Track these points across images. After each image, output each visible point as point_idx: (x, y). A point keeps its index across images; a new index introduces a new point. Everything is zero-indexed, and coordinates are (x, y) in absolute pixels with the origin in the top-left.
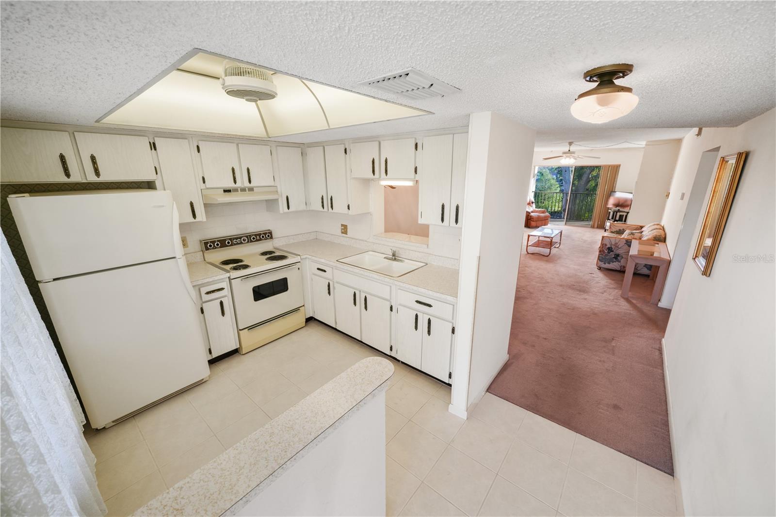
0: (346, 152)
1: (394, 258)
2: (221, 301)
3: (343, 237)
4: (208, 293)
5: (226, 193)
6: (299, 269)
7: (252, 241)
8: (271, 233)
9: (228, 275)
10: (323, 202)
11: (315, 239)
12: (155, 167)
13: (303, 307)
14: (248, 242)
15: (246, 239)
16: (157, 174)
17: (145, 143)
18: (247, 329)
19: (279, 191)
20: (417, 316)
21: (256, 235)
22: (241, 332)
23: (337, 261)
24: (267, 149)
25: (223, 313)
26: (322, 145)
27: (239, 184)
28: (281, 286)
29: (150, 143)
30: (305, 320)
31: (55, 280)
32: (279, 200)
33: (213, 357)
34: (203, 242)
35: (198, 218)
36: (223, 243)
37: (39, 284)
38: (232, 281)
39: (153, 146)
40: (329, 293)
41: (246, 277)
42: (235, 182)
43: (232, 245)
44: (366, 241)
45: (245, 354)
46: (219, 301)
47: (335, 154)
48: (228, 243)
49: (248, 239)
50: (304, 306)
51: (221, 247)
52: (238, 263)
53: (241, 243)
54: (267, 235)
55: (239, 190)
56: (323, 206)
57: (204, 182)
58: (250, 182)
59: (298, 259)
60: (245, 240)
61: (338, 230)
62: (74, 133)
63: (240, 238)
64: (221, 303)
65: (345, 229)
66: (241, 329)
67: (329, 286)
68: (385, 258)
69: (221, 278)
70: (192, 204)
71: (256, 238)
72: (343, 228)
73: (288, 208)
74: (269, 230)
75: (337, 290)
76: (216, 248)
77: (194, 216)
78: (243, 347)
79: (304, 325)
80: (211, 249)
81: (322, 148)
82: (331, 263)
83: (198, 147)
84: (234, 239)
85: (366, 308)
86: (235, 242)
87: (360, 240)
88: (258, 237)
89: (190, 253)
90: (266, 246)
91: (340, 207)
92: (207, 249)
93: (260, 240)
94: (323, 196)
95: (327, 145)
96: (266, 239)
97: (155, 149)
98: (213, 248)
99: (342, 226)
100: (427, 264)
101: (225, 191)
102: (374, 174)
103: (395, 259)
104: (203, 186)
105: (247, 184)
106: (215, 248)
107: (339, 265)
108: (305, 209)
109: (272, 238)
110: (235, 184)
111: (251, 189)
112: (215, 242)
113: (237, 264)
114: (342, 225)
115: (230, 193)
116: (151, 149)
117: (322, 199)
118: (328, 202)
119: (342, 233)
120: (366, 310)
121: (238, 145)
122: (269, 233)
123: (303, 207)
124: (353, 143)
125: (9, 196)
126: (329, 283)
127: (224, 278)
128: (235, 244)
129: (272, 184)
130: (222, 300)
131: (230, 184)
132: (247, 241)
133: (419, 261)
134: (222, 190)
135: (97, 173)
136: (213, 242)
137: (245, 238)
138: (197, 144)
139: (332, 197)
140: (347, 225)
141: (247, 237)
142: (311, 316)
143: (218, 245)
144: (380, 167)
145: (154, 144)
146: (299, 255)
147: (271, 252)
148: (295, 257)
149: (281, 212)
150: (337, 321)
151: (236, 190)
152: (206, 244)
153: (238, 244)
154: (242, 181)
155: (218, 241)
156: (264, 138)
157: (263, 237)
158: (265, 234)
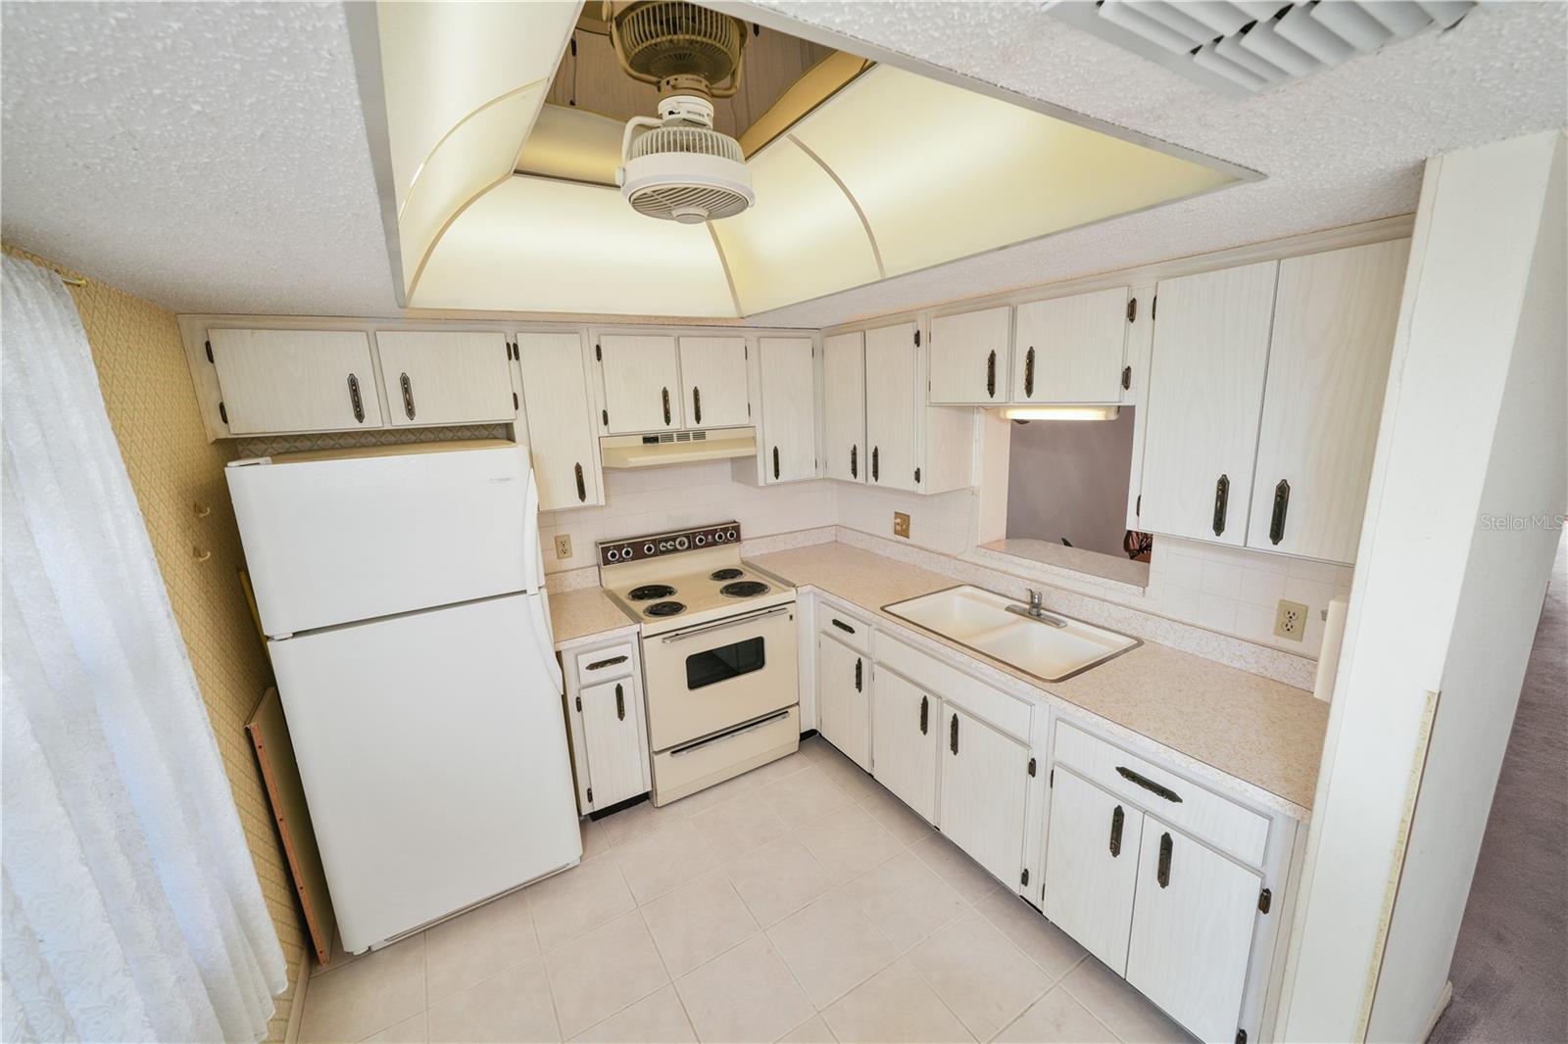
0: (917, 342)
1: (1034, 611)
2: (619, 685)
3: (899, 542)
4: (593, 667)
5: (649, 444)
6: (791, 617)
7: (696, 547)
8: (737, 529)
9: (636, 628)
10: (854, 462)
11: (832, 542)
12: (515, 395)
13: (797, 707)
14: (689, 548)
15: (686, 541)
16: (517, 408)
17: (497, 344)
18: (669, 752)
19: (758, 439)
20: (1119, 814)
21: (706, 534)
22: (656, 757)
23: (882, 609)
24: (736, 346)
25: (621, 714)
26: (858, 327)
27: (676, 424)
28: (748, 657)
29: (508, 344)
30: (799, 738)
31: (296, 634)
32: (758, 458)
33: (596, 809)
34: (600, 546)
35: (590, 499)
36: (638, 549)
37: (268, 643)
38: (645, 641)
39: (513, 351)
40: (859, 685)
41: (674, 633)
42: (668, 420)
43: (655, 555)
44: (955, 558)
45: (662, 807)
46: (614, 685)
47: (890, 347)
48: (649, 549)
49: (689, 542)
50: (798, 704)
51: (633, 559)
52: (662, 596)
53: (675, 550)
54: (729, 533)
55: (675, 438)
56: (854, 471)
57: (606, 422)
58: (698, 418)
59: (791, 594)
60: (684, 544)
61: (886, 526)
62: (375, 334)
63: (674, 539)
64: (619, 690)
65: (903, 527)
66: (655, 750)
67: (859, 667)
68: (1008, 609)
69: (620, 635)
70: (578, 469)
71: (707, 538)
72: (898, 520)
73: (777, 475)
74: (735, 522)
75: (880, 682)
76: (624, 560)
77: (582, 494)
78: (659, 792)
79: (796, 750)
80: (613, 563)
81: (859, 335)
82: (868, 615)
83: (598, 348)
84: (661, 541)
85: (954, 747)
86: (663, 546)
87: (940, 554)
88: (710, 537)
89: (573, 570)
90: (724, 557)
91: (895, 474)
92: (606, 562)
93: (715, 543)
94: (855, 448)
95: (871, 329)
96: (727, 542)
97: (517, 358)
98: (618, 561)
99: (895, 518)
100: (1140, 643)
101: (647, 440)
102: (992, 393)
103: (1039, 615)
104: (603, 430)
105: (692, 424)
106: (622, 560)
107: (887, 623)
108: (814, 476)
109: (738, 539)
110: (668, 424)
111: (700, 435)
112: (623, 546)
113: (658, 600)
114: (896, 513)
115: (656, 444)
116: (510, 358)
117: (854, 454)
118: (867, 463)
119: (896, 532)
120: (956, 752)
121: (678, 340)
122: (733, 528)
123: (809, 472)
124: (937, 317)
125: (229, 464)
126: (859, 660)
127: (629, 635)
128: (663, 553)
129: (745, 421)
130: (621, 682)
131: (657, 425)
132: (687, 544)
133: (1115, 628)
134: (641, 438)
135: (410, 411)
136: (620, 548)
137: (684, 539)
138: (596, 343)
139: (876, 449)
140: (909, 516)
141: (687, 537)
142: (814, 728)
143: (627, 553)
144: (1009, 376)
145: (515, 346)
146: (794, 586)
147: (733, 573)
148: (785, 591)
149: (761, 483)
150: (874, 757)
151: (668, 438)
152: (605, 550)
153: (668, 552)
154: (683, 419)
155: (629, 545)
156: (732, 319)
157: (720, 537)
158: (725, 530)
